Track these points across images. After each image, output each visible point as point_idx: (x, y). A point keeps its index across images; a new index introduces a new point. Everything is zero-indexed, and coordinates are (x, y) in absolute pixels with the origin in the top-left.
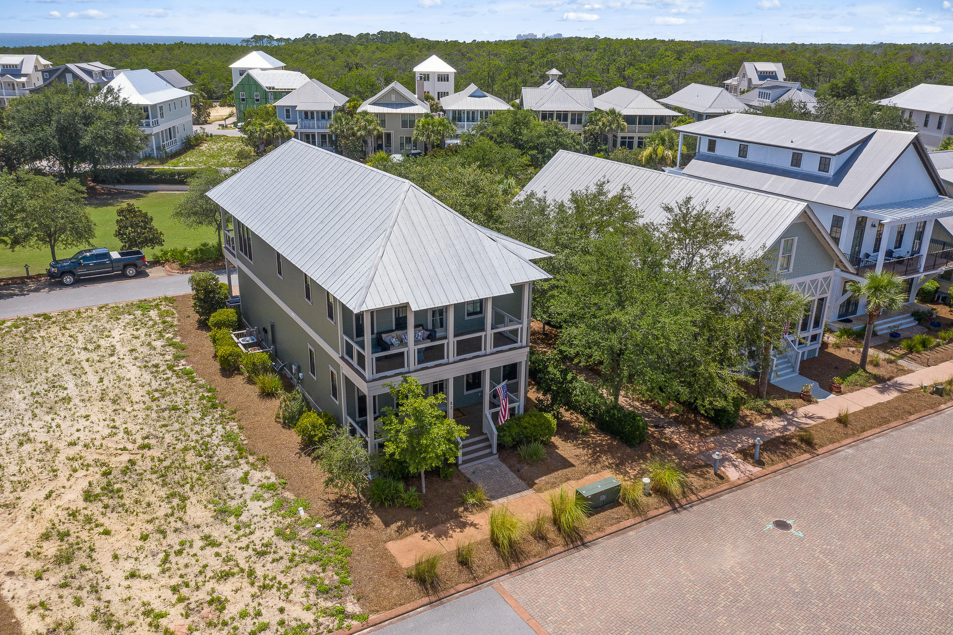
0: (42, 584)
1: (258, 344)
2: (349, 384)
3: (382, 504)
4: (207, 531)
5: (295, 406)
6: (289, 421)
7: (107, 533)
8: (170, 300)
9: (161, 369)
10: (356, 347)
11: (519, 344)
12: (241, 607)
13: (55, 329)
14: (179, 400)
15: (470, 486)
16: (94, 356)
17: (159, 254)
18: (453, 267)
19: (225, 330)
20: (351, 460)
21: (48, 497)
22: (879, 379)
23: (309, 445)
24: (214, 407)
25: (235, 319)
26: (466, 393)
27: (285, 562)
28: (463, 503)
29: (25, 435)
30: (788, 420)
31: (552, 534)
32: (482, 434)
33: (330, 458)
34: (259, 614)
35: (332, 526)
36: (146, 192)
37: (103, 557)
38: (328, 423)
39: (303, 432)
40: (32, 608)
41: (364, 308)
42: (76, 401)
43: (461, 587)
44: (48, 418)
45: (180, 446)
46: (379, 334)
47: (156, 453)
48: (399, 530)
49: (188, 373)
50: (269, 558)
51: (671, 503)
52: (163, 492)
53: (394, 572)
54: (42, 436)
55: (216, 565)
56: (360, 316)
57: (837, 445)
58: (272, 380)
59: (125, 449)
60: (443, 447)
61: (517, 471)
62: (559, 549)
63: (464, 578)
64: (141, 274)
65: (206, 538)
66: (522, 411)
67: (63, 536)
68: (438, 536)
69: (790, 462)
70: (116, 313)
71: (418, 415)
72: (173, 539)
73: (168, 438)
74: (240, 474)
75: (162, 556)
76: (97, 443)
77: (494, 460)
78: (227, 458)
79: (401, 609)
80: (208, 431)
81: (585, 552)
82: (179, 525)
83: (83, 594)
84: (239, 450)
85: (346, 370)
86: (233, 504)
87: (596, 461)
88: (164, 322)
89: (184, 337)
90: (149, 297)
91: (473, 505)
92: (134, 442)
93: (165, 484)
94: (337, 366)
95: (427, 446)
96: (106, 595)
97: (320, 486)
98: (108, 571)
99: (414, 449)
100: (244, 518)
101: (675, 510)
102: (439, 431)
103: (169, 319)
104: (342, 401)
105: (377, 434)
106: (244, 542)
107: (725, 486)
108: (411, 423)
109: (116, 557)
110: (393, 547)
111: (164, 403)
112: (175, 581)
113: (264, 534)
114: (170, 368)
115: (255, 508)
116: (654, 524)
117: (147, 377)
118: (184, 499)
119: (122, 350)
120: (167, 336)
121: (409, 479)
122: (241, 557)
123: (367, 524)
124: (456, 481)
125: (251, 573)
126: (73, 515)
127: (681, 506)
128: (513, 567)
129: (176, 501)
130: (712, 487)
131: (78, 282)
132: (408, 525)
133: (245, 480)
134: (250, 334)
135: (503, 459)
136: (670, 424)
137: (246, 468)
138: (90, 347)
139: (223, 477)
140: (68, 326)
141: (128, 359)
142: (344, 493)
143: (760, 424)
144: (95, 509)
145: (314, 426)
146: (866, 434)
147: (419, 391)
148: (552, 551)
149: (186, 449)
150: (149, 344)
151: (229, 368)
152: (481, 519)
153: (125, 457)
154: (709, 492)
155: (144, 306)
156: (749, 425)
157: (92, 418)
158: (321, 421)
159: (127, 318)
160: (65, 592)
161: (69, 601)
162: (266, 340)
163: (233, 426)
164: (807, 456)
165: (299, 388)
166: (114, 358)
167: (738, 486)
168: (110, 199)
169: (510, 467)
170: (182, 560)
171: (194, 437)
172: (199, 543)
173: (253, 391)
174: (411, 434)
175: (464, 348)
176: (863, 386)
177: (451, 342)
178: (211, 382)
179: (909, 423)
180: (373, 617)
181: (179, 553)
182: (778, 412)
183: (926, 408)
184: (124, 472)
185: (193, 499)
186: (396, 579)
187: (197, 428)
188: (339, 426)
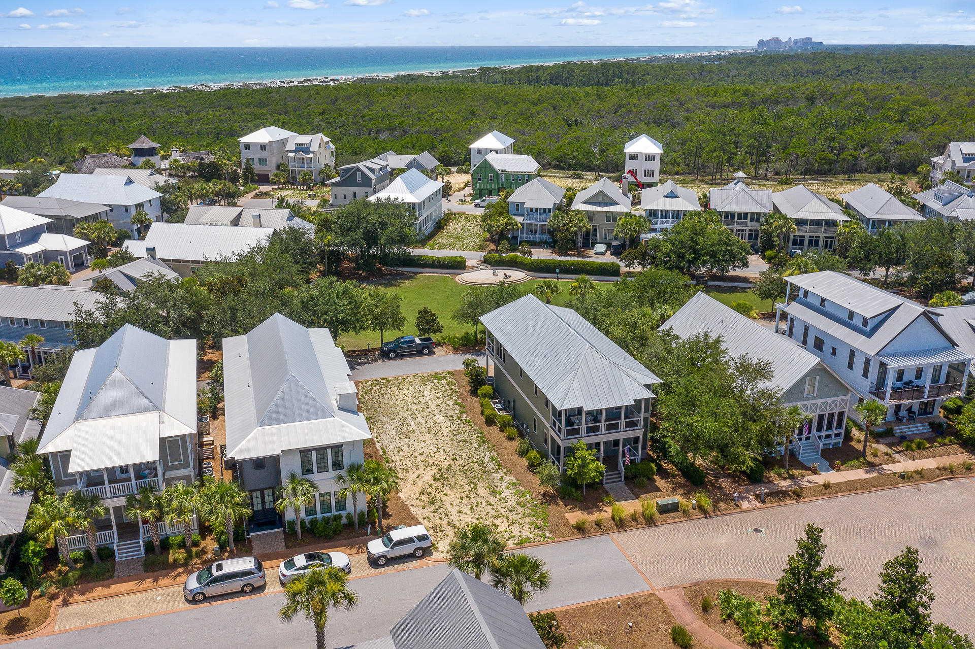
0: (425, 511)
1: (504, 409)
2: (553, 440)
3: (565, 497)
4: (487, 499)
5: (525, 446)
6: (522, 454)
7: (446, 495)
8: (451, 373)
9: (455, 418)
10: (557, 423)
11: (639, 427)
12: (504, 528)
13: (394, 389)
14: (466, 437)
15: (607, 493)
16: (419, 407)
17: (440, 339)
18: (606, 389)
19: (487, 399)
20: (552, 475)
21: (418, 477)
22: (871, 465)
23: (532, 467)
24: (484, 442)
25: (492, 392)
26: (612, 448)
27: (521, 515)
28: (602, 501)
29: (399, 447)
30: (795, 482)
31: (641, 519)
32: (617, 470)
33: (543, 473)
34: (511, 532)
35: (541, 504)
36: (416, 273)
37: (447, 503)
38: (542, 457)
39: (529, 460)
40: (425, 518)
41: (562, 408)
42: (417, 432)
43: (595, 534)
44: (407, 440)
45: (470, 461)
46: (569, 416)
47: (460, 462)
48: (571, 509)
49: (468, 422)
50: (514, 513)
51: (705, 514)
52: (466, 481)
53: (567, 525)
54: (407, 449)
55: (493, 513)
56: (560, 412)
57: (815, 498)
58: (513, 431)
59: (445, 459)
60: (594, 474)
61: (632, 491)
62: (643, 526)
63: (597, 531)
64: (431, 353)
65: (487, 502)
66: (639, 460)
67: (429, 494)
68: (588, 514)
69: (781, 503)
70: (424, 380)
71: (583, 458)
72: (473, 500)
73: (464, 456)
74: (499, 477)
75: (470, 506)
76: (433, 455)
77: (622, 484)
78: (493, 469)
79: (569, 538)
80: (482, 455)
81: (655, 528)
82: (475, 495)
83: (442, 516)
84: (498, 465)
85: (552, 433)
86: (497, 489)
87: (674, 491)
88: (451, 389)
89: (463, 400)
90: (439, 370)
91: (607, 503)
92: (449, 456)
93: (466, 478)
94: (548, 430)
95: (586, 473)
96: (451, 518)
97: (537, 486)
98: (450, 509)
99: (580, 473)
100: (502, 496)
101: (706, 517)
102: (592, 466)
103: (453, 387)
104: (549, 447)
105: (565, 465)
106: (504, 505)
107: (738, 510)
108: (580, 461)
109: (452, 504)
110: (567, 515)
111: (459, 438)
112: (477, 516)
113: (512, 503)
114: (459, 418)
115: (507, 492)
116: (693, 522)
117: (448, 423)
118: (476, 485)
119: (433, 406)
120: (454, 398)
121: (578, 487)
122: (503, 511)
123: (557, 504)
124: (600, 491)
125: (507, 517)
126: (431, 486)
127: (710, 516)
128: (620, 530)
129: (472, 485)
130: (730, 509)
131: (398, 356)
132: (575, 507)
133: (502, 479)
134: (500, 402)
135: (626, 484)
136: (724, 477)
137: (502, 474)
138: (416, 402)
139: (492, 477)
140: (400, 387)
141: (436, 411)
142: (548, 490)
143: (777, 482)
144: (439, 484)
145: (535, 458)
146: (837, 495)
147: (585, 447)
148: (639, 526)
149: (473, 462)
150: (446, 403)
151: (490, 421)
152: (609, 509)
153: (446, 463)
154: (728, 512)
155: (437, 376)
156: (770, 482)
157: (427, 442)
158: (538, 456)
159: (430, 385)
160: (435, 514)
161: (437, 518)
162: (509, 408)
163: (494, 453)
164: (794, 501)
165: (527, 437)
166: (429, 410)
167: (746, 511)
168: (393, 279)
169: (629, 488)
170: (479, 509)
171: (476, 457)
172: (484, 504)
173: (503, 436)
174: (580, 466)
175: (609, 427)
176: (856, 468)
177: (603, 425)
178: (481, 428)
179: (870, 492)
180: (556, 539)
181: (477, 506)
182: (792, 477)
183: (888, 485)
184: (448, 470)
185: (480, 485)
186: (568, 527)
187: (477, 452)
188: (547, 459)
